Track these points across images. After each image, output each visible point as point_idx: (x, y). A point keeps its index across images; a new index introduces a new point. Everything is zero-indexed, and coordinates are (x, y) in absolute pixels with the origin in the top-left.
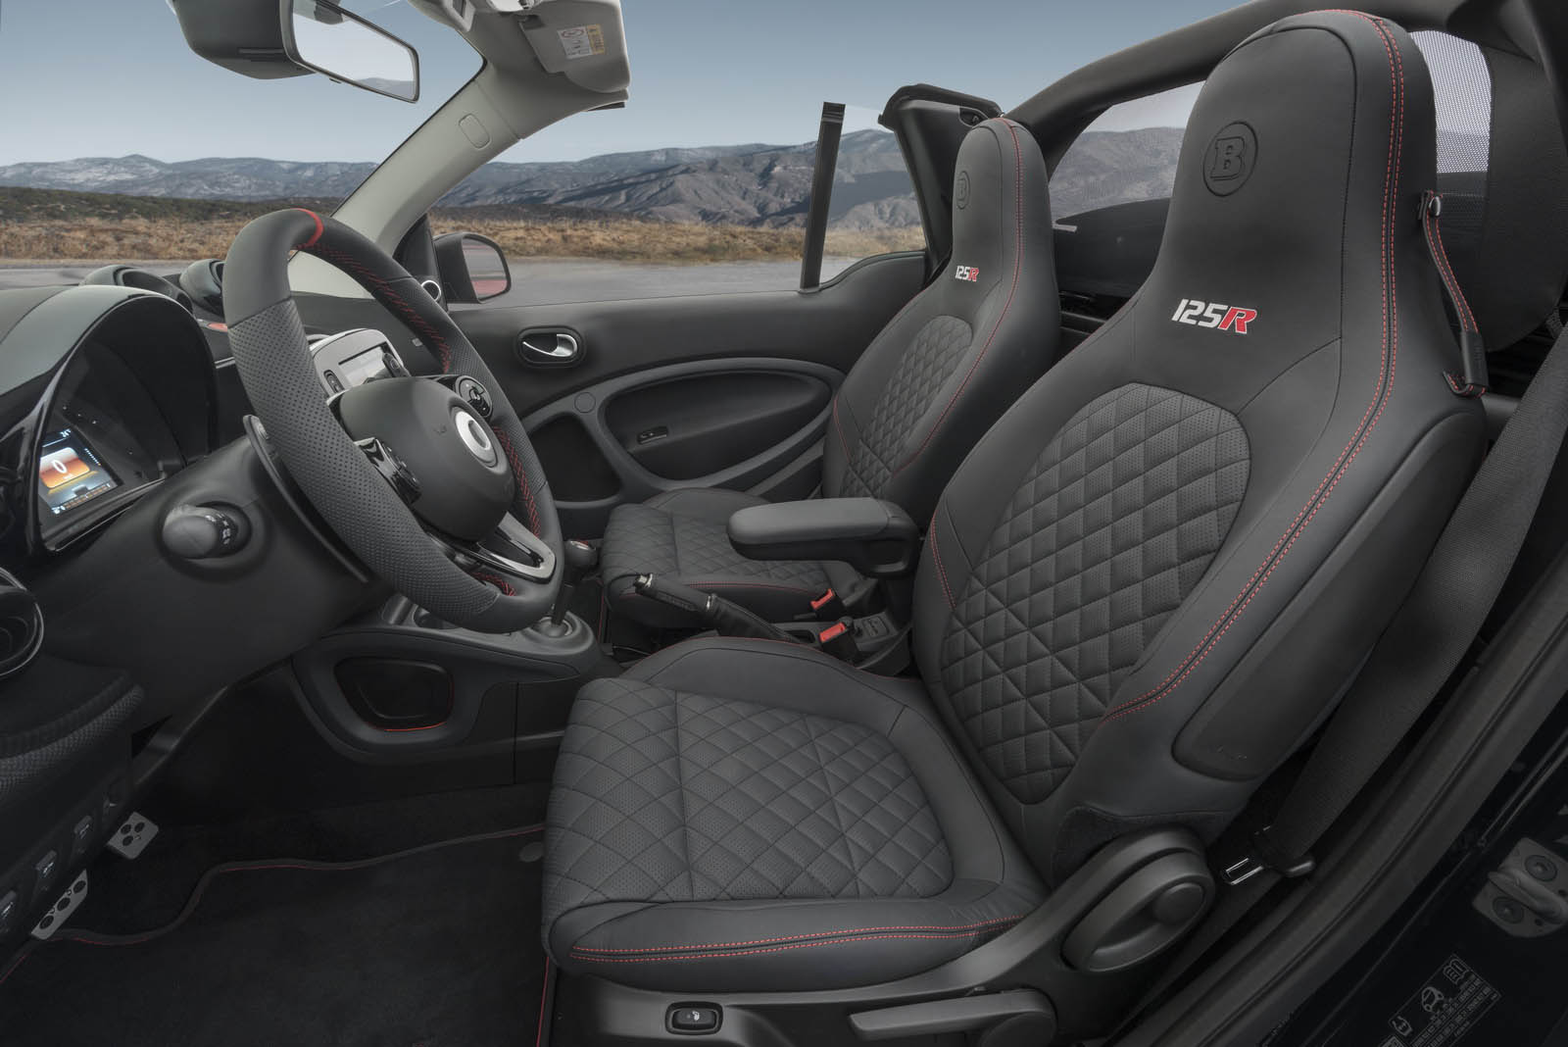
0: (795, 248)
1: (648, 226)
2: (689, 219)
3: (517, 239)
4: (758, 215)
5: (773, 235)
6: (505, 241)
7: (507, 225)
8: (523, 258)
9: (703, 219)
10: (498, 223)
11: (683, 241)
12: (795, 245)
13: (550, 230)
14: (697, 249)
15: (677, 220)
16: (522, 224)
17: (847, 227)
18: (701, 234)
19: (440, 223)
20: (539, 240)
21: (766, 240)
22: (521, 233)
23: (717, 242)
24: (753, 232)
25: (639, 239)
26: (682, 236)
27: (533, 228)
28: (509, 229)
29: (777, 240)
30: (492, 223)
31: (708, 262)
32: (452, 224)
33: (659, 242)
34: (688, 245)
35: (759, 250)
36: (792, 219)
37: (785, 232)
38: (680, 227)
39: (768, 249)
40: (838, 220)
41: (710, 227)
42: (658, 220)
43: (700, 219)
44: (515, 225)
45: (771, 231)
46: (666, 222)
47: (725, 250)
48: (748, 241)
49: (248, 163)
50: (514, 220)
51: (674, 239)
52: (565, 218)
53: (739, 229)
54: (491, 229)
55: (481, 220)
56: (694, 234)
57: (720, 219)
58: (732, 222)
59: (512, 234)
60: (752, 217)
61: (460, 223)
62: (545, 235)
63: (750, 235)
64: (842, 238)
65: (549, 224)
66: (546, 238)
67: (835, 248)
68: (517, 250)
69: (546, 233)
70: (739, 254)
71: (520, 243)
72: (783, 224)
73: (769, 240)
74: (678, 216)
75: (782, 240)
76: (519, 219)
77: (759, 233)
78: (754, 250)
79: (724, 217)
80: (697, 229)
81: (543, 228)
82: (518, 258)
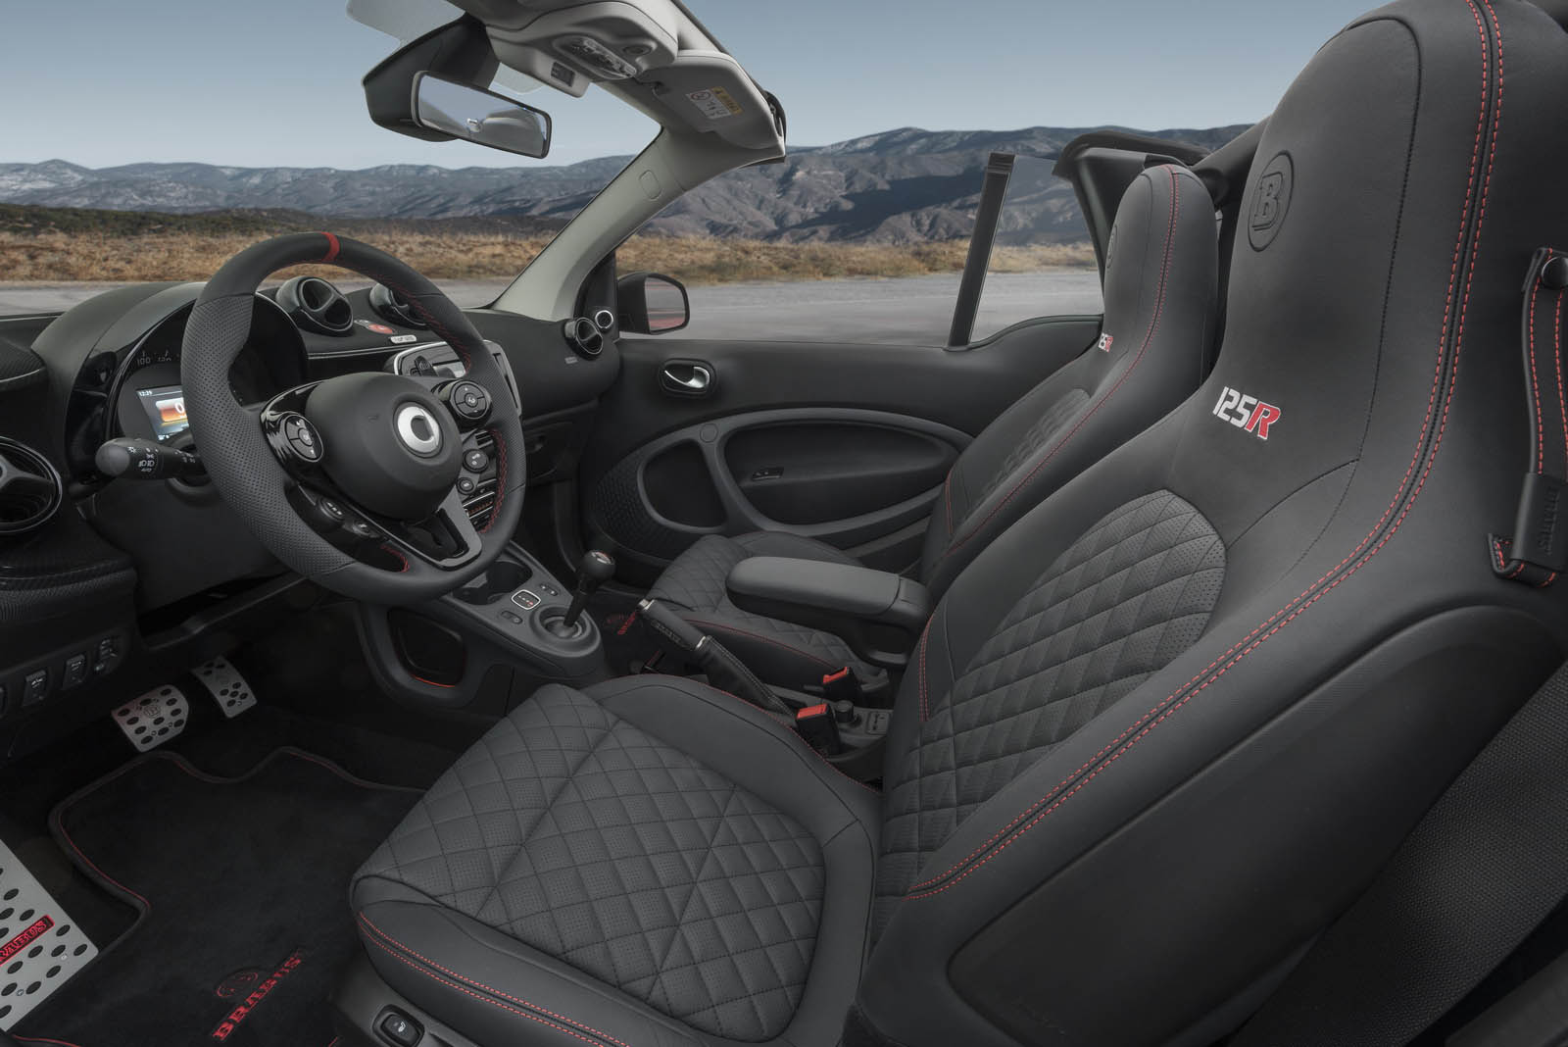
0: (817, 266)
1: (648, 240)
2: (694, 232)
3: (494, 256)
4: (776, 228)
5: (792, 250)
6: (480, 258)
7: (482, 239)
8: (501, 278)
9: (711, 233)
10: (472, 238)
11: (687, 257)
12: (817, 263)
13: (533, 245)
14: (702, 267)
15: (680, 233)
16: (501, 238)
17: (878, 241)
18: (708, 250)
19: (405, 238)
20: (520, 257)
21: (783, 255)
22: (498, 250)
23: (727, 259)
24: (768, 248)
25: (636, 256)
26: (686, 253)
27: (513, 244)
28: (485, 245)
29: (797, 257)
30: (466, 238)
31: (716, 282)
32: (419, 238)
33: (659, 259)
34: (693, 262)
35: (775, 269)
36: (814, 233)
37: (807, 247)
38: (684, 242)
39: (785, 267)
40: (868, 233)
41: (719, 242)
42: (659, 234)
43: (708, 231)
44: (492, 239)
45: (790, 246)
46: (668, 237)
47: (736, 268)
48: (763, 258)
49: (185, 169)
50: (490, 234)
51: (676, 255)
52: (550, 232)
53: (752, 244)
54: (464, 245)
55: (454, 234)
56: (701, 250)
57: (732, 232)
58: (745, 236)
59: (488, 251)
60: (768, 229)
61: (428, 238)
62: (526, 251)
63: (766, 251)
64: (872, 255)
65: (532, 239)
66: (528, 255)
67: (865, 266)
68: (494, 268)
69: (528, 248)
70: (752, 273)
71: (497, 261)
72: (803, 238)
73: (787, 257)
74: (683, 230)
75: (802, 256)
76: (497, 233)
77: (776, 248)
78: (770, 268)
79: (735, 230)
80: (703, 244)
81: (525, 243)
82: (495, 278)
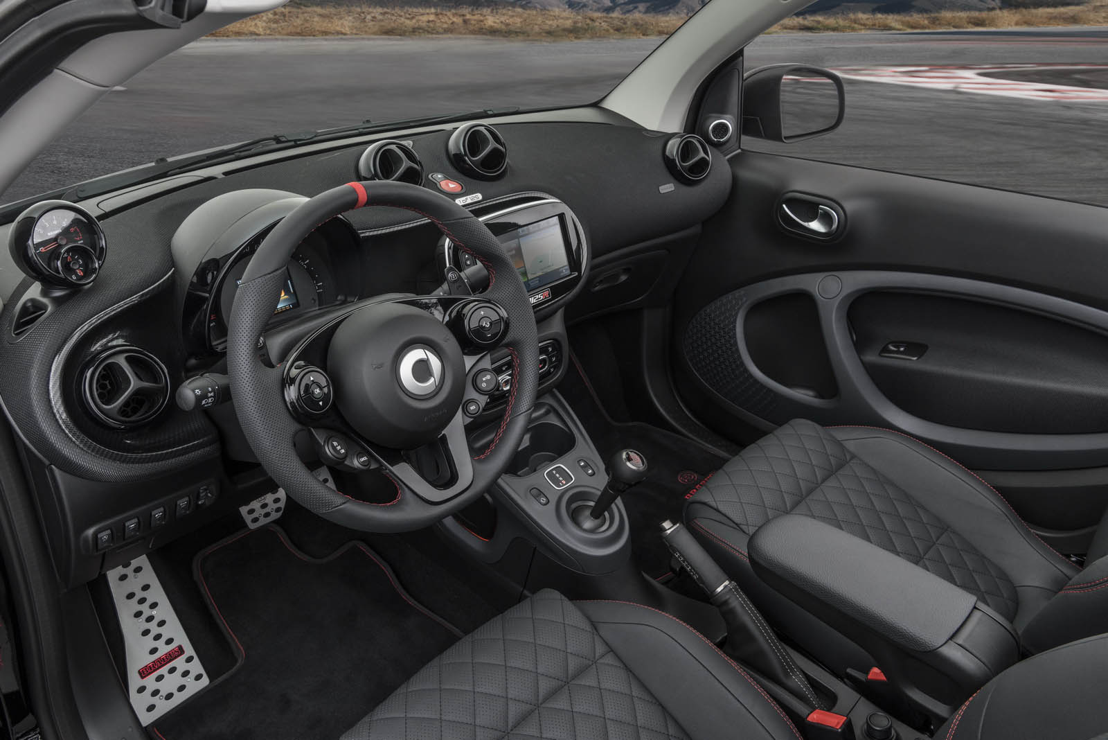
0: (638, 29)
1: (528, 12)
2: (558, 7)
3: (429, 22)
4: (611, 4)
5: (622, 19)
6: (420, 23)
7: (421, 11)
8: (434, 36)
9: (569, 8)
10: (415, 10)
11: (554, 23)
12: (638, 27)
13: (454, 15)
14: (564, 30)
15: (550, 8)
16: (433, 10)
17: (677, 13)
18: (567, 19)
19: (371, 10)
20: (446, 23)
21: (616, 22)
22: (432, 18)
23: (580, 25)
24: (606, 17)
25: (521, 22)
26: (553, 20)
27: (441, 14)
28: (423, 14)
29: (625, 23)
30: (410, 10)
31: (573, 39)
32: (380, 10)
33: (536, 24)
34: (558, 26)
35: (612, 31)
36: (636, 8)
37: (631, 17)
38: (552, 13)
39: (618, 30)
40: (670, 8)
41: (575, 14)
42: (535, 8)
43: (567, 7)
44: (428, 11)
45: (621, 16)
46: (541, 10)
47: (586, 30)
48: (603, 24)
50: (426, 7)
51: (547, 22)
52: (465, 6)
53: (596, 15)
54: (409, 14)
55: (402, 7)
56: (562, 18)
57: (582, 7)
58: (591, 10)
59: (425, 18)
60: (606, 5)
61: (385, 10)
62: (449, 19)
63: (605, 19)
64: (674, 22)
65: (453, 11)
66: (451, 22)
67: (669, 29)
68: (430, 30)
69: (451, 17)
70: (596, 34)
71: (431, 25)
72: (629, 11)
73: (619, 23)
74: (551, 5)
75: (629, 23)
76: (430, 7)
77: (611, 18)
78: (608, 31)
79: (585, 6)
80: (565, 14)
81: (449, 14)
82: (430, 36)
